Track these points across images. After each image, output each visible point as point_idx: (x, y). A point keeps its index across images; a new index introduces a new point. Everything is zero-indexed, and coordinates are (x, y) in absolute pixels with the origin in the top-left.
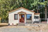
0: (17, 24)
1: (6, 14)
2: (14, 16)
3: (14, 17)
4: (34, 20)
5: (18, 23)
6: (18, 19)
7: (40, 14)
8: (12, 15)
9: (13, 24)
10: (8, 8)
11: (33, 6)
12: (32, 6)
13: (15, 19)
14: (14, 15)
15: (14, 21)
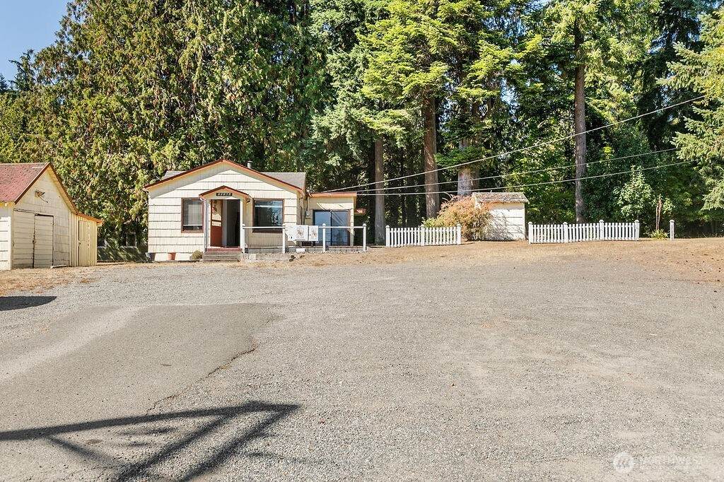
0: (198, 257)
1: (126, 196)
2: (179, 209)
3: (179, 217)
4: (292, 230)
5: (202, 249)
6: (201, 228)
7: (355, 195)
8: (167, 202)
9: (173, 255)
10: (142, 151)
11: (326, 132)
12: (316, 135)
13: (185, 228)
14: (180, 203)
15: (180, 241)
